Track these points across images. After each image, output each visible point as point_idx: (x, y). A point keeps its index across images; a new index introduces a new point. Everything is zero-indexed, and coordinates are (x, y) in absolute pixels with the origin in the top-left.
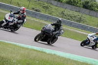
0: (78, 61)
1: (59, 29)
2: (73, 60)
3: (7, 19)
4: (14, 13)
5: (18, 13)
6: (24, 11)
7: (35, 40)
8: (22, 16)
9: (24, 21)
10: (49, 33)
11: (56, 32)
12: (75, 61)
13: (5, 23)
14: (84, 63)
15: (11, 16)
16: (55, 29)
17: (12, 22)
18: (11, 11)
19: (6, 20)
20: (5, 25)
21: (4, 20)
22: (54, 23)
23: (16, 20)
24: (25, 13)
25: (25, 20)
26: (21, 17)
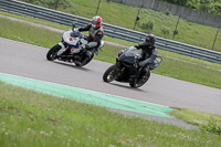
0: (54, 95)
1: (151, 54)
2: (41, 94)
3: (67, 40)
4: (80, 30)
5: (88, 29)
6: (98, 23)
7: (105, 79)
8: (97, 34)
9: (99, 44)
10: (131, 64)
11: (146, 61)
12: (46, 96)
13: (63, 50)
14: (67, 100)
15: (74, 35)
16: (144, 55)
17: (77, 47)
18: (74, 26)
19: (66, 44)
20: (64, 53)
21: (60, 44)
22: (141, 43)
23: (84, 42)
24: (101, 29)
25: (102, 42)
26: (93, 35)
